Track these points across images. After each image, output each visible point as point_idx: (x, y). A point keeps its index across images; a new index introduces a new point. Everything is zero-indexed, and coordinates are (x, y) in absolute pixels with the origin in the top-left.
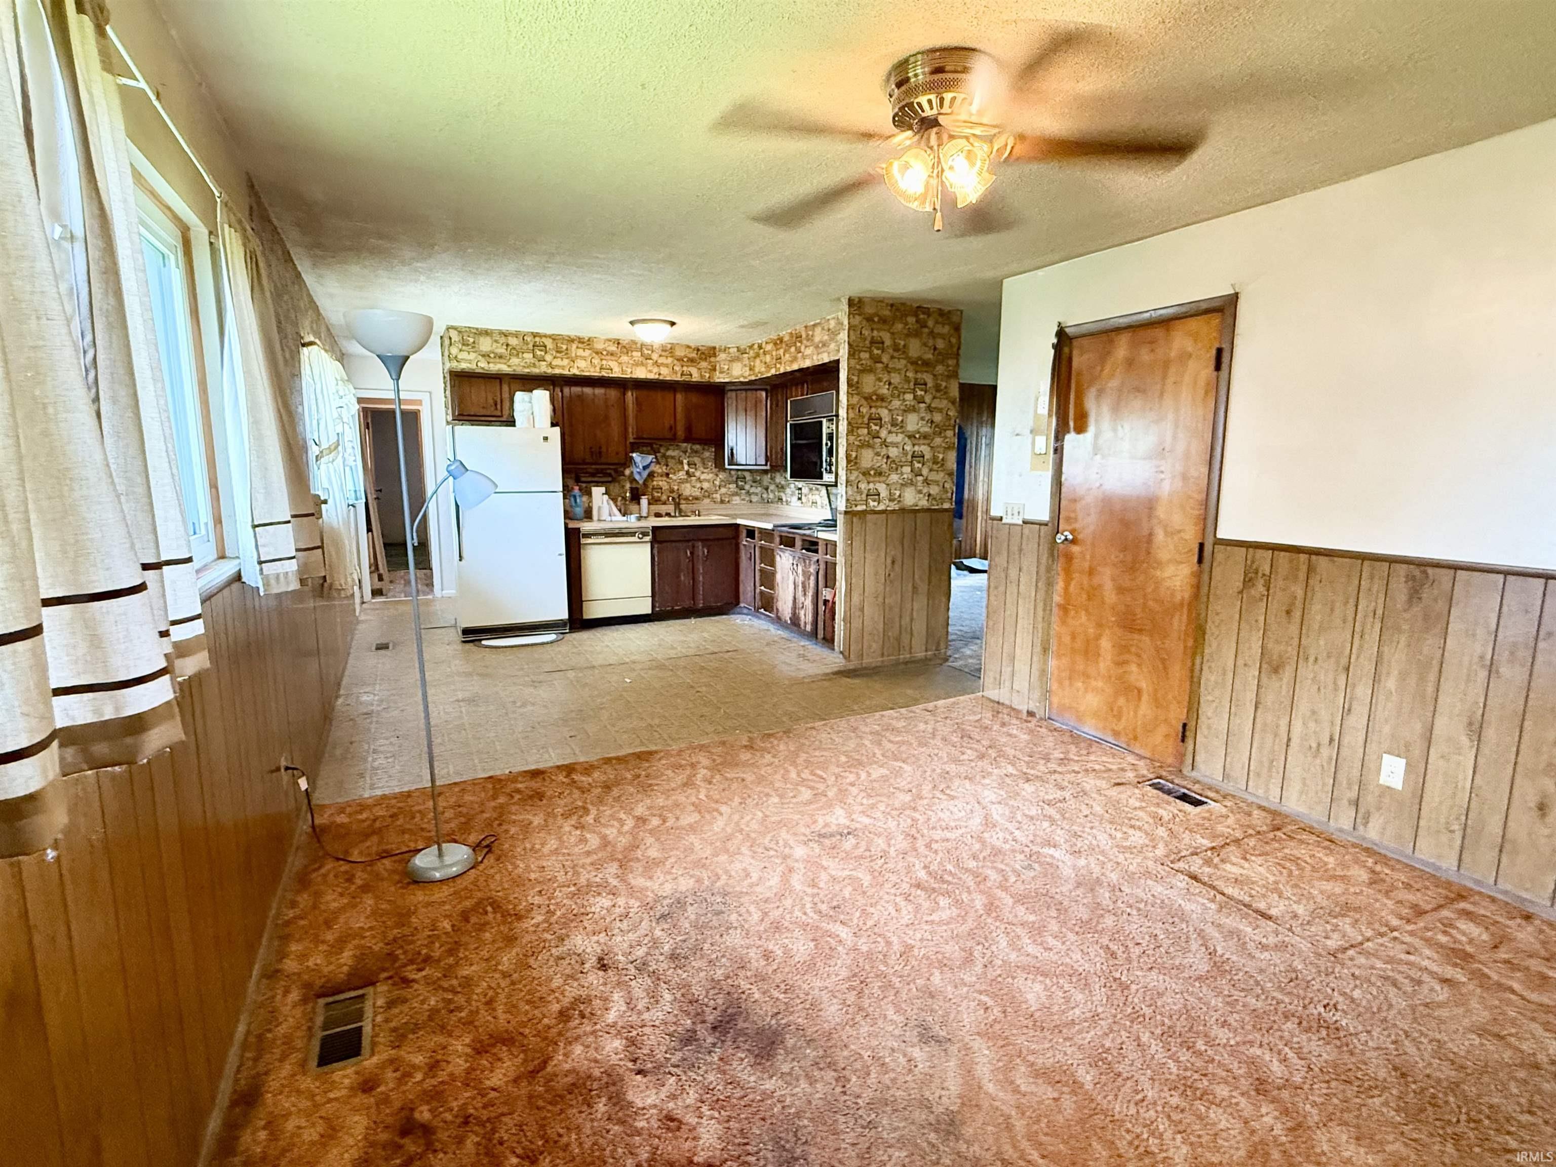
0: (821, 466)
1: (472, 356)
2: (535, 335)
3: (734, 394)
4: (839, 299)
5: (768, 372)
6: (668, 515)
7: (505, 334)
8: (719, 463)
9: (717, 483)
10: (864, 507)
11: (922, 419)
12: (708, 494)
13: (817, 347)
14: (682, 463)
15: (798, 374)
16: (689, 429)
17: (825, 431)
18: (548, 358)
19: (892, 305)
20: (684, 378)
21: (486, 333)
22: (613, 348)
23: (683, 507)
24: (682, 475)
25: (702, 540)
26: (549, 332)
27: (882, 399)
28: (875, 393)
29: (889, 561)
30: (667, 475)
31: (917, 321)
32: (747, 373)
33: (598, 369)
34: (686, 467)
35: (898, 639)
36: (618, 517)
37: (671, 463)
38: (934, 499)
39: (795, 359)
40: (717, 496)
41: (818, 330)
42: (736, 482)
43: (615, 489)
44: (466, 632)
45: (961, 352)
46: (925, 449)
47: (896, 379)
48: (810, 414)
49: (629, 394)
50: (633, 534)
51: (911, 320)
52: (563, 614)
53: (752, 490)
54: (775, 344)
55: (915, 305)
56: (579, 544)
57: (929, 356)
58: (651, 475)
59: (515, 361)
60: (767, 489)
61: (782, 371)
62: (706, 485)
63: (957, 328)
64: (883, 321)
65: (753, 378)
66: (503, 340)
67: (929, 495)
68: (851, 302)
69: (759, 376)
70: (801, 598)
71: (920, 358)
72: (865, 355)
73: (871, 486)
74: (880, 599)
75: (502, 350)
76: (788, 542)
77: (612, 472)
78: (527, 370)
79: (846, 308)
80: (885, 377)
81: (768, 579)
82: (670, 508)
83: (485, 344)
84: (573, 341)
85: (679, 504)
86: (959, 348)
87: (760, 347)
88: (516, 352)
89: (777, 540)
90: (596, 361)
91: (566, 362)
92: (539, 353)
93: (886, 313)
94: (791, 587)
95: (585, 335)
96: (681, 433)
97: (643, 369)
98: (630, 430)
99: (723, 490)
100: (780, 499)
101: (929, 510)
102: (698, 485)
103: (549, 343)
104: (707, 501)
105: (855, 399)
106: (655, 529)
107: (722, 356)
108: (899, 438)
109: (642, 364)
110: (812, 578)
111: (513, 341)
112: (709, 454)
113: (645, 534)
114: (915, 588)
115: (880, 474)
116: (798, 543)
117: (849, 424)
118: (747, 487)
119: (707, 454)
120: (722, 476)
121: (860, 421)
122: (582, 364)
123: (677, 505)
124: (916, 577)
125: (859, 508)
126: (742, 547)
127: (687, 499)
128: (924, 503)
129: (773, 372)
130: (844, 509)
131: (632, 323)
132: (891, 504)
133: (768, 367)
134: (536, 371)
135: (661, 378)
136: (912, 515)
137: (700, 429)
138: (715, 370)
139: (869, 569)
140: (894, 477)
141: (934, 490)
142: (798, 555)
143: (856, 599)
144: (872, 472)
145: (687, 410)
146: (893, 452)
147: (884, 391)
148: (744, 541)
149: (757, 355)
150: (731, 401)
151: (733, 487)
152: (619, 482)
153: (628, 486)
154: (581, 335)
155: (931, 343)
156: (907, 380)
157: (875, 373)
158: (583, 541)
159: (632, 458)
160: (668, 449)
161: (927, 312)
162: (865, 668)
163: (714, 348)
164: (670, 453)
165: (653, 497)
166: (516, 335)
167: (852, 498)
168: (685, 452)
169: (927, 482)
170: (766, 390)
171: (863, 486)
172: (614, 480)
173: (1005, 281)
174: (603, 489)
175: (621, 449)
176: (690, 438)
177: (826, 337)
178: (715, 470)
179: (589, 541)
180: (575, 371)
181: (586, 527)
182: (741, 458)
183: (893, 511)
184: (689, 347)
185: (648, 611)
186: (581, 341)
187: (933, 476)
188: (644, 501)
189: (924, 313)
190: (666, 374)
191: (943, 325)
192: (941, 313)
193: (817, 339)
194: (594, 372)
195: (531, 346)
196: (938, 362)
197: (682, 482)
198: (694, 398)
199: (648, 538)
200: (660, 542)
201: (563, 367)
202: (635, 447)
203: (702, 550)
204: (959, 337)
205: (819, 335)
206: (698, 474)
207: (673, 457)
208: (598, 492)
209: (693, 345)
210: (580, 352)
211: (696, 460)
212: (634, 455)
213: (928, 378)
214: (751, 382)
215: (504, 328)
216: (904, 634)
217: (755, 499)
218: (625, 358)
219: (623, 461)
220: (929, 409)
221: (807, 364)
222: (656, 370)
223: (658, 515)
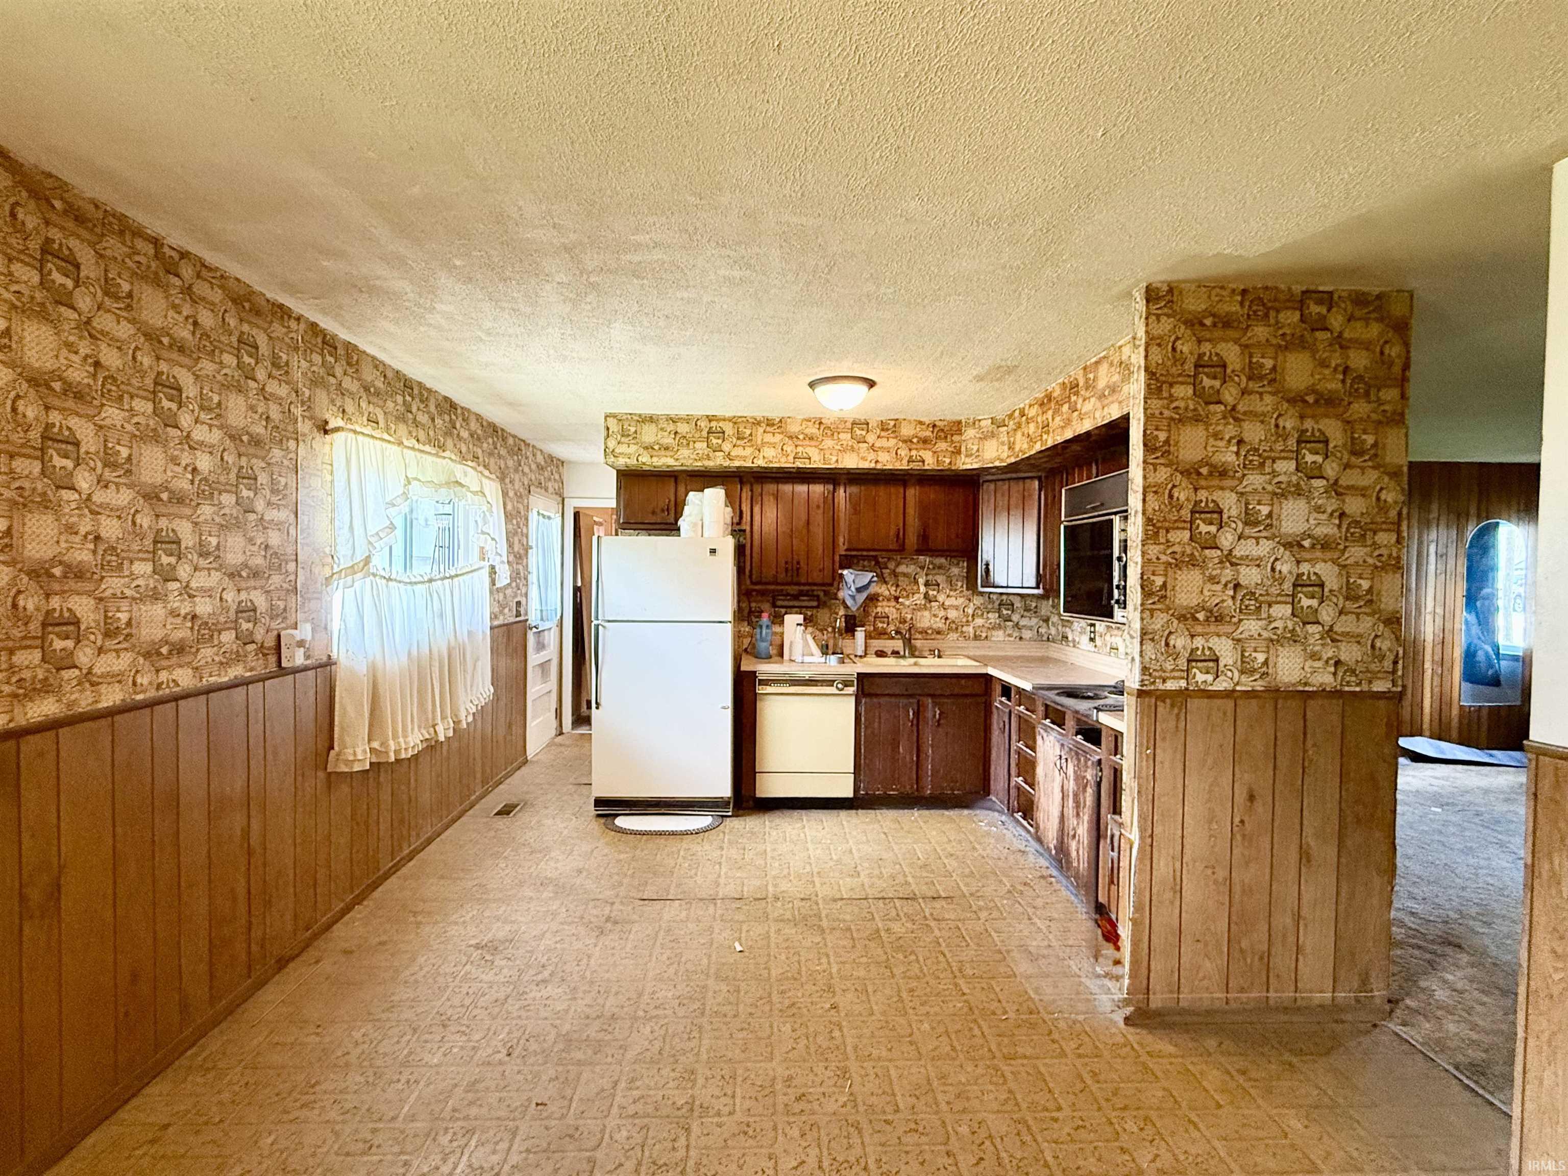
0: (1111, 596)
1: (633, 448)
2: (710, 419)
3: (992, 486)
4: (1129, 295)
5: (1032, 447)
6: (896, 653)
7: (673, 420)
8: (971, 581)
9: (970, 611)
10: (1183, 684)
11: (1319, 509)
12: (954, 627)
13: (1102, 396)
14: (916, 582)
15: (1076, 447)
16: (924, 537)
17: (1117, 537)
18: (727, 447)
19: (1244, 292)
20: (912, 466)
21: (651, 419)
22: (812, 430)
23: (918, 643)
24: (919, 599)
25: (932, 696)
26: (728, 414)
27: (1222, 472)
28: (1205, 462)
29: (1241, 796)
30: (897, 599)
31: (1302, 320)
32: (1005, 455)
33: (791, 458)
34: (922, 589)
35: (1266, 958)
36: (817, 657)
37: (903, 582)
38: (1353, 672)
39: (1068, 422)
40: (970, 630)
41: (1103, 369)
42: (999, 611)
43: (823, 616)
44: (600, 802)
45: (1412, 373)
46: (1327, 572)
47: (1254, 433)
48: (1094, 509)
49: (842, 490)
50: (830, 683)
51: (1291, 317)
52: (724, 789)
53: (1023, 622)
54: (1042, 405)
55: (1298, 289)
56: (756, 694)
57: (1333, 385)
58: (873, 599)
59: (684, 452)
60: (1046, 620)
61: (1050, 444)
62: (952, 614)
63: (1401, 328)
64: (1226, 322)
65: (1013, 460)
66: (671, 427)
67: (1338, 663)
68: (1151, 295)
69: (1021, 456)
70: (1072, 822)
71: (1312, 390)
72: (1183, 391)
73: (1199, 642)
74: (1222, 874)
75: (669, 440)
76: (1057, 717)
77: (821, 594)
78: (699, 464)
79: (1141, 305)
80: (1230, 431)
81: (1027, 767)
82: (898, 645)
83: (649, 434)
84: (759, 423)
85: (910, 640)
86: (1406, 367)
87: (1022, 414)
88: (686, 441)
89: (1041, 709)
90: (789, 448)
91: (748, 451)
92: (714, 441)
93: (1233, 307)
94: (1058, 796)
95: (775, 415)
96: (912, 539)
97: (854, 455)
98: (841, 540)
99: (979, 621)
100: (1065, 637)
101: (1336, 694)
102: (942, 613)
103: (729, 428)
104: (953, 636)
105: (1163, 474)
106: (861, 677)
107: (970, 433)
108: (1265, 548)
109: (853, 449)
110: (1089, 791)
111: (683, 428)
112: (958, 570)
113: (847, 684)
114: (1305, 856)
115: (1219, 619)
116: (1070, 723)
117: (1148, 521)
118: (1015, 618)
119: (955, 571)
120: (978, 601)
121: (1173, 517)
122: (769, 453)
123: (908, 642)
124: (1308, 831)
125: (1171, 685)
126: (994, 710)
127: (924, 632)
128: (1325, 678)
129: (1038, 447)
130: (1137, 686)
131: (812, 385)
132: (1244, 679)
133: (1031, 440)
134: (710, 464)
135: (879, 466)
136: (1293, 704)
137: (939, 536)
138: (959, 452)
139: (1195, 809)
140: (1251, 626)
141: (1350, 653)
142: (1069, 743)
143: (1163, 867)
144: (1201, 616)
145: (924, 509)
146: (1250, 576)
147: (1229, 457)
148: (999, 701)
149: (1019, 426)
150: (987, 497)
151: (993, 617)
152: (830, 608)
153: (842, 612)
154: (770, 415)
155: (1336, 360)
156: (1280, 433)
157: (1207, 425)
158: (760, 690)
159: (841, 575)
160: (898, 565)
161: (1328, 299)
162: (1183, 1012)
163: (960, 422)
164: (902, 569)
165: (875, 629)
166: (687, 420)
167: (1154, 666)
168: (922, 568)
169: (1330, 635)
170: (1039, 479)
171: (1180, 642)
172: (821, 605)
173: (1557, 167)
174: (800, 618)
175: (828, 564)
176: (925, 547)
177: (1116, 378)
178: (966, 593)
179: (769, 689)
180: (760, 462)
181: (765, 669)
182: (999, 577)
183: (1250, 694)
184: (921, 423)
185: (848, 793)
186: (770, 423)
187: (1345, 625)
188: (860, 634)
189: (1320, 302)
190: (887, 461)
191: (1367, 320)
192: (1360, 299)
193: (1101, 384)
194: (786, 463)
195: (705, 434)
196: (1354, 394)
197: (917, 608)
198: (933, 494)
199: (851, 690)
200: (869, 695)
201: (744, 458)
202: (848, 562)
203: (932, 712)
204: (1407, 345)
205: (1105, 377)
206: (941, 598)
207: (905, 575)
208: (793, 620)
209: (927, 420)
210: (768, 438)
211: (940, 579)
212: (845, 572)
213: (1334, 430)
214: (1013, 468)
215: (672, 412)
216: (1277, 949)
217: (1027, 634)
218: (828, 443)
219: (829, 581)
220: (1336, 489)
221: (1086, 426)
222: (872, 456)
223: (881, 654)
